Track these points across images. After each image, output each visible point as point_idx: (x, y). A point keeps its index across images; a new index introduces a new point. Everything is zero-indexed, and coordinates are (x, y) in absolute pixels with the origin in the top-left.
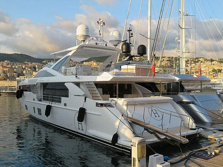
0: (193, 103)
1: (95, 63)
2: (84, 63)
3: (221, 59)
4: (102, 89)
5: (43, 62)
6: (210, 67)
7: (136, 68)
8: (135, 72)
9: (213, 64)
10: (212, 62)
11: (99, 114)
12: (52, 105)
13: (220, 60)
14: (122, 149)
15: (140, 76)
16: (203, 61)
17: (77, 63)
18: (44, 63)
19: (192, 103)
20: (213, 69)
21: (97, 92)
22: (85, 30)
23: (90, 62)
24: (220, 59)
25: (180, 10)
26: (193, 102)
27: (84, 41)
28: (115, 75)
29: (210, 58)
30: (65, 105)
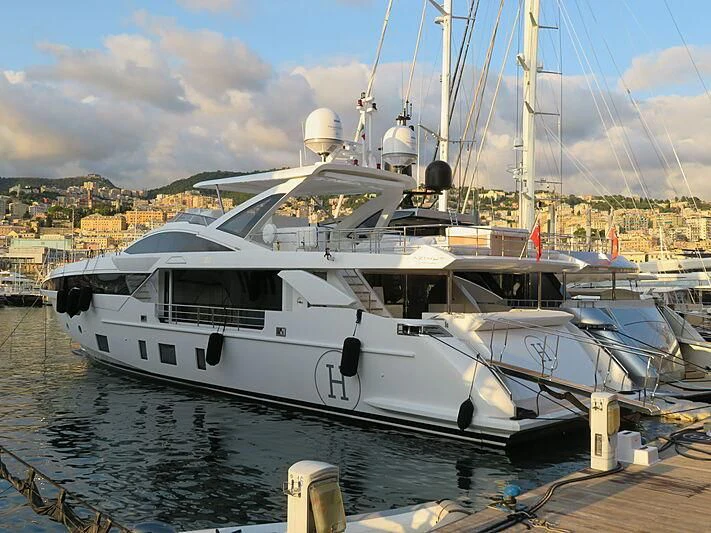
0: (609, 328)
1: (196, 198)
2: (159, 196)
3: (601, 198)
4: (381, 288)
5: (12, 190)
6: (568, 223)
7: (492, 235)
8: (489, 246)
9: (576, 213)
10: (576, 207)
11: (410, 353)
12: (224, 334)
13: (597, 201)
14: (480, 441)
15: (502, 258)
16: (547, 202)
17: (132, 195)
18: (14, 193)
19: (607, 330)
20: (576, 230)
21: (374, 297)
22: (333, 124)
23: (179, 195)
24: (597, 198)
25: (521, 55)
26: (608, 325)
27: (327, 154)
28: (456, 253)
29: (567, 196)
30: (280, 331)
